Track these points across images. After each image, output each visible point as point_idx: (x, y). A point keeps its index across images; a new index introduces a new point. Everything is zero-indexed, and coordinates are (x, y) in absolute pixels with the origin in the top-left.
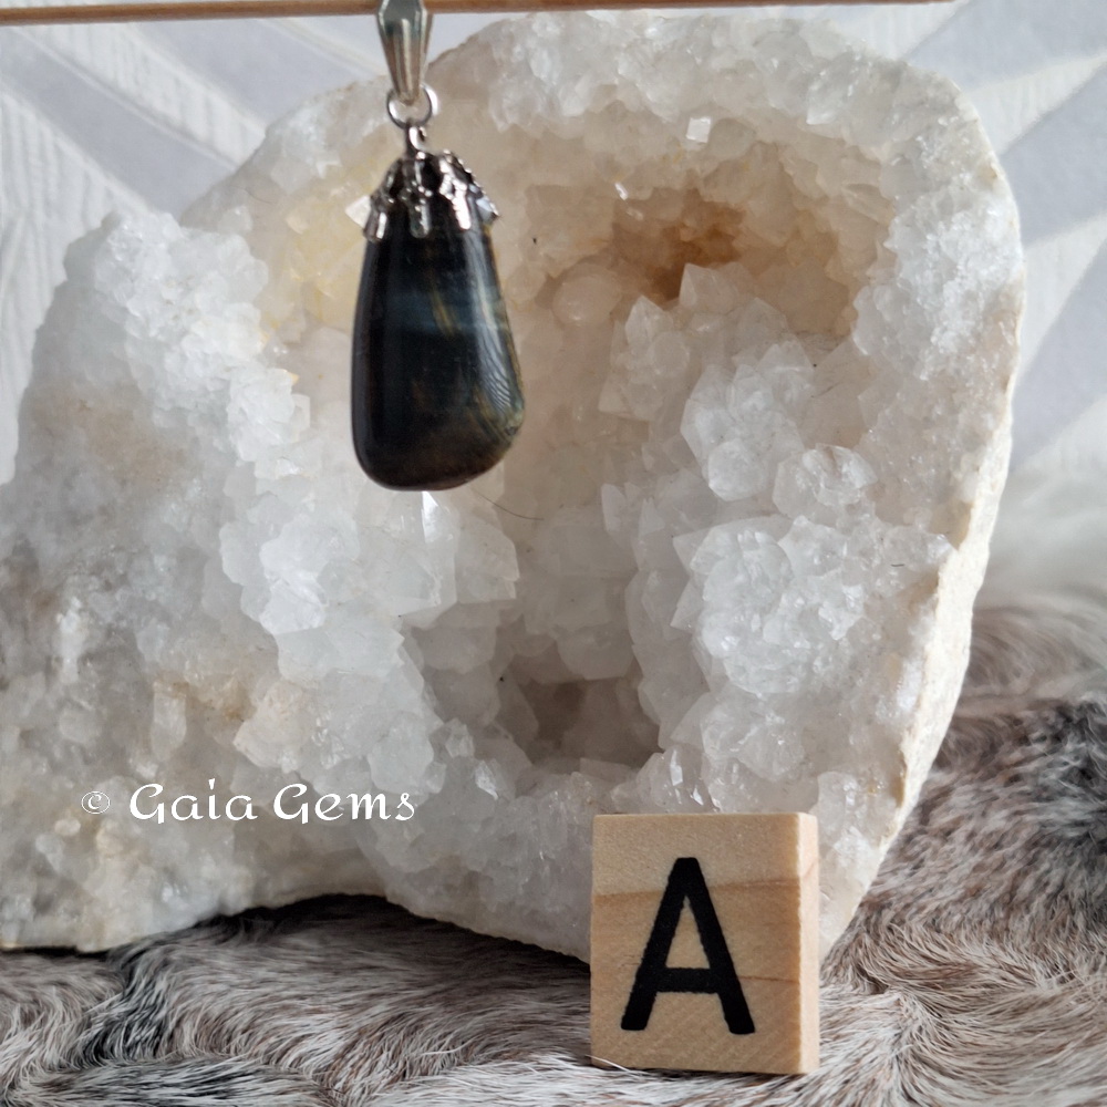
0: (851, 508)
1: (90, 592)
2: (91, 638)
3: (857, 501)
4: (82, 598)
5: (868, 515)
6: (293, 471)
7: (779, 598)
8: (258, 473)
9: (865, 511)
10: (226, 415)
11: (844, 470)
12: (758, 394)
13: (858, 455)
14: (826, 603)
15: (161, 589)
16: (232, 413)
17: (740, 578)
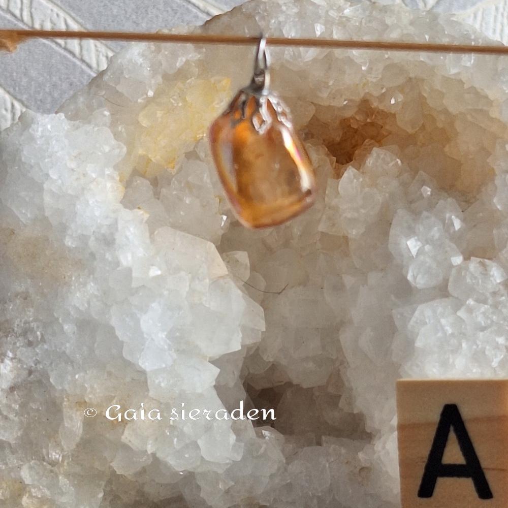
0: (494, 294)
1: (19, 348)
2: (18, 375)
3: (497, 290)
4: (13, 351)
5: (504, 298)
6: (159, 273)
7: (461, 345)
8: (134, 275)
9: (502, 296)
10: (114, 240)
11: (492, 273)
12: (436, 228)
13: (495, 264)
14: (488, 347)
15: (68, 345)
16: (119, 238)
17: (440, 335)
